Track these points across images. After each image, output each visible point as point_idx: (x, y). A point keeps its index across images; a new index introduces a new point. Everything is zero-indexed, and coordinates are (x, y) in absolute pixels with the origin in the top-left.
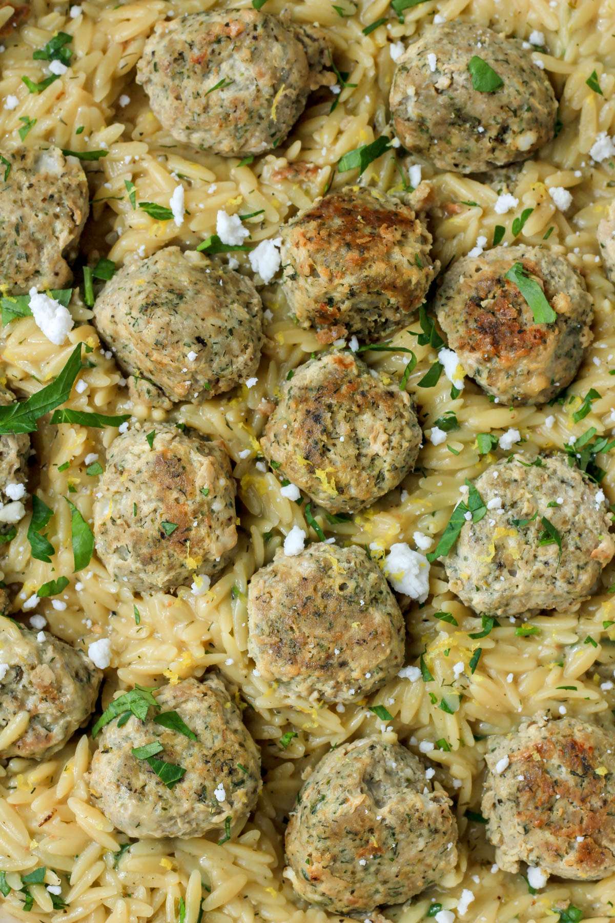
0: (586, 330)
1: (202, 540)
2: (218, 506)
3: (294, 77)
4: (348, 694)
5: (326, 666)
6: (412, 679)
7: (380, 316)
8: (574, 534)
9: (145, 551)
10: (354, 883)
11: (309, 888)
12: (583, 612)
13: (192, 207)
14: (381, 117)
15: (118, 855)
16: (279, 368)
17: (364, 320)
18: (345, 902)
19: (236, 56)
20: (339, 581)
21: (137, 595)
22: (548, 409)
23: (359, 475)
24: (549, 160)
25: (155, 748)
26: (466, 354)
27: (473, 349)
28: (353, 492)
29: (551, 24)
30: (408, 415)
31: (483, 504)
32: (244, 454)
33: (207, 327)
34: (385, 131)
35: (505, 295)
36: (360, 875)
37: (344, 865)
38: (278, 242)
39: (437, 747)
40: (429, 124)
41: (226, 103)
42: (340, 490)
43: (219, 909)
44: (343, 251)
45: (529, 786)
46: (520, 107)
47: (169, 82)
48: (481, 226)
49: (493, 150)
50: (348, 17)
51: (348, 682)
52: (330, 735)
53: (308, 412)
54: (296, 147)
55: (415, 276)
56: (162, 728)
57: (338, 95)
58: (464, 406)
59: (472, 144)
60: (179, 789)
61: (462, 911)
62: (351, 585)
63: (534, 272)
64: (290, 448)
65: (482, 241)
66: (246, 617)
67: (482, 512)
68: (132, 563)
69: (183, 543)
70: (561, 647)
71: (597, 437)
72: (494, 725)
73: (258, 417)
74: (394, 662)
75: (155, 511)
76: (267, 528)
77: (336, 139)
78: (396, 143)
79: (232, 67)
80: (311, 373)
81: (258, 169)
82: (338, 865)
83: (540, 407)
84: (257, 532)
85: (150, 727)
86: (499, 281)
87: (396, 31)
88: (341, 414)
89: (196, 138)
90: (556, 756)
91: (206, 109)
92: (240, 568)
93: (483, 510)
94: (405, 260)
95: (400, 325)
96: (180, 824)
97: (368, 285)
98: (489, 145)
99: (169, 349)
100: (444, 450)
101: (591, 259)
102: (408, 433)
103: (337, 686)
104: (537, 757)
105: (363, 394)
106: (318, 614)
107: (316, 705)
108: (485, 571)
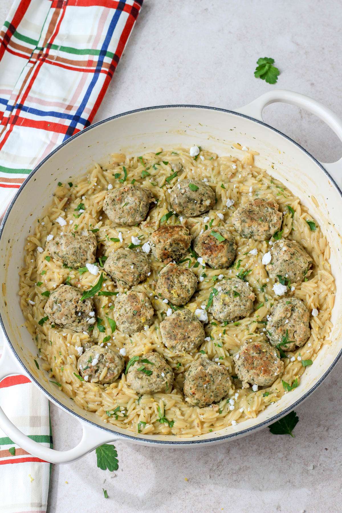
0: (234, 244)
1: (145, 313)
2: (147, 304)
3: (144, 199)
4: (192, 346)
5: (184, 339)
6: (209, 340)
7: (179, 252)
8: (243, 293)
9: (130, 320)
10: (204, 393)
11: (193, 399)
12: (251, 315)
13: (124, 237)
14: (169, 207)
15: (139, 400)
16: (156, 273)
17: (176, 255)
18: (203, 401)
19: (128, 196)
20: (183, 317)
21: (130, 336)
22: (230, 268)
23: (183, 290)
24: (216, 209)
25: (143, 367)
26: (204, 256)
27: (206, 254)
28: (182, 296)
29: (208, 175)
30: (193, 275)
31: (217, 291)
32: (151, 295)
33: (135, 261)
34: (171, 210)
35: (211, 239)
36: (206, 390)
37: (200, 388)
38: (149, 242)
39: (220, 359)
40: (182, 204)
41: (128, 209)
42: (179, 296)
43: (169, 409)
44: (166, 235)
45: (246, 359)
46: (204, 193)
47: (112, 207)
48: (201, 227)
49: (200, 207)
50: (155, 185)
51: (191, 341)
52: (190, 362)
53: (166, 278)
54: (149, 218)
55: (186, 237)
56: (144, 363)
57: (157, 204)
58: (207, 271)
59: (194, 207)
60: (152, 376)
61: (236, 398)
62: (187, 317)
63: (217, 231)
64: (163, 288)
65: (202, 230)
66: (160, 332)
67: (217, 293)
68: (127, 325)
69: (140, 315)
70: (247, 326)
71: (244, 272)
72: (234, 350)
73: (153, 286)
74: (202, 335)
75: (130, 309)
76: (161, 311)
77: (159, 214)
78: (174, 212)
79: (128, 199)
80: (165, 269)
81: (140, 227)
82: (199, 388)
83: (228, 268)
84: (159, 312)
85: (141, 364)
86: (208, 236)
87: (169, 186)
88: (175, 277)
89: (122, 220)
90: (251, 350)
91: (123, 211)
92: (156, 322)
93: (217, 292)
94: (183, 234)
95: (185, 255)
96: (154, 385)
97: (174, 240)
98: (199, 206)
99: (126, 267)
100: (204, 283)
101: (232, 228)
102: (193, 278)
103: (189, 344)
104: (246, 351)
105: (179, 271)
106: (179, 326)
107: (184, 352)
108: (221, 307)
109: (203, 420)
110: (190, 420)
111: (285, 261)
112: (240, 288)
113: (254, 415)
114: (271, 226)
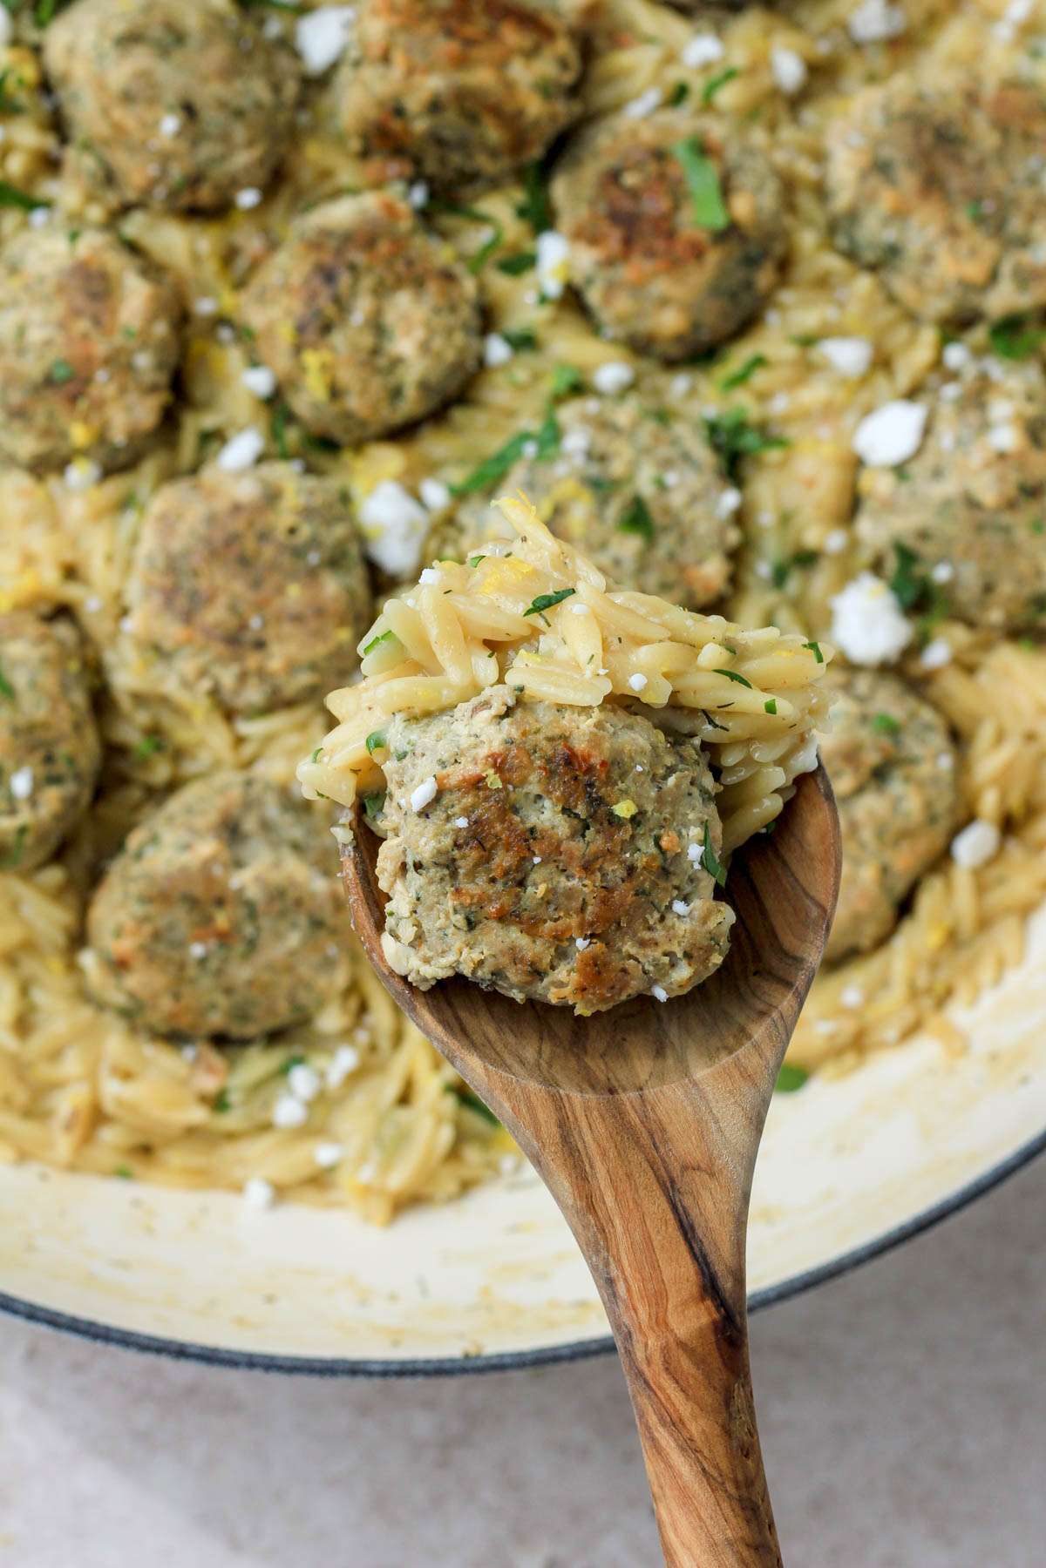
0: (769, 265)
1: (105, 404)
2: (144, 361)
5: (237, 641)
7: (467, 159)
9: (17, 397)
10: (180, 982)
11: (110, 981)
17: (443, 161)
18: (162, 1013)
20: (290, 520)
22: (682, 370)
23: (368, 377)
27: (593, 242)
28: (352, 402)
30: (466, 313)
32: (205, 305)
33: (207, 94)
35: (662, 177)
36: (192, 972)
38: (350, 16)
42: (335, 392)
45: (478, 839)
48: (657, 77)
51: (262, 674)
53: (320, 264)
55: (534, 107)
61: (335, 1078)
62: (306, 531)
63: (714, 154)
64: (278, 313)
65: (653, 98)
66: (134, 540)
69: (73, 399)
71: (748, 426)
73: (243, 261)
75: (46, 343)
76: (208, 421)
80: (340, 214)
83: (671, 364)
84: (194, 424)
86: (658, 155)
88: (367, 282)
92: (149, 469)
94: (528, 77)
95: (494, 184)
99: (141, 107)
101: (806, 169)
103: (243, 678)
105: (409, 262)
106: (243, 560)
107: (205, 702)
109: (109, 1106)
110: (45, 1072)
111: (972, 503)
112: (677, 499)
113: (381, 1208)
114: (1007, 268)
